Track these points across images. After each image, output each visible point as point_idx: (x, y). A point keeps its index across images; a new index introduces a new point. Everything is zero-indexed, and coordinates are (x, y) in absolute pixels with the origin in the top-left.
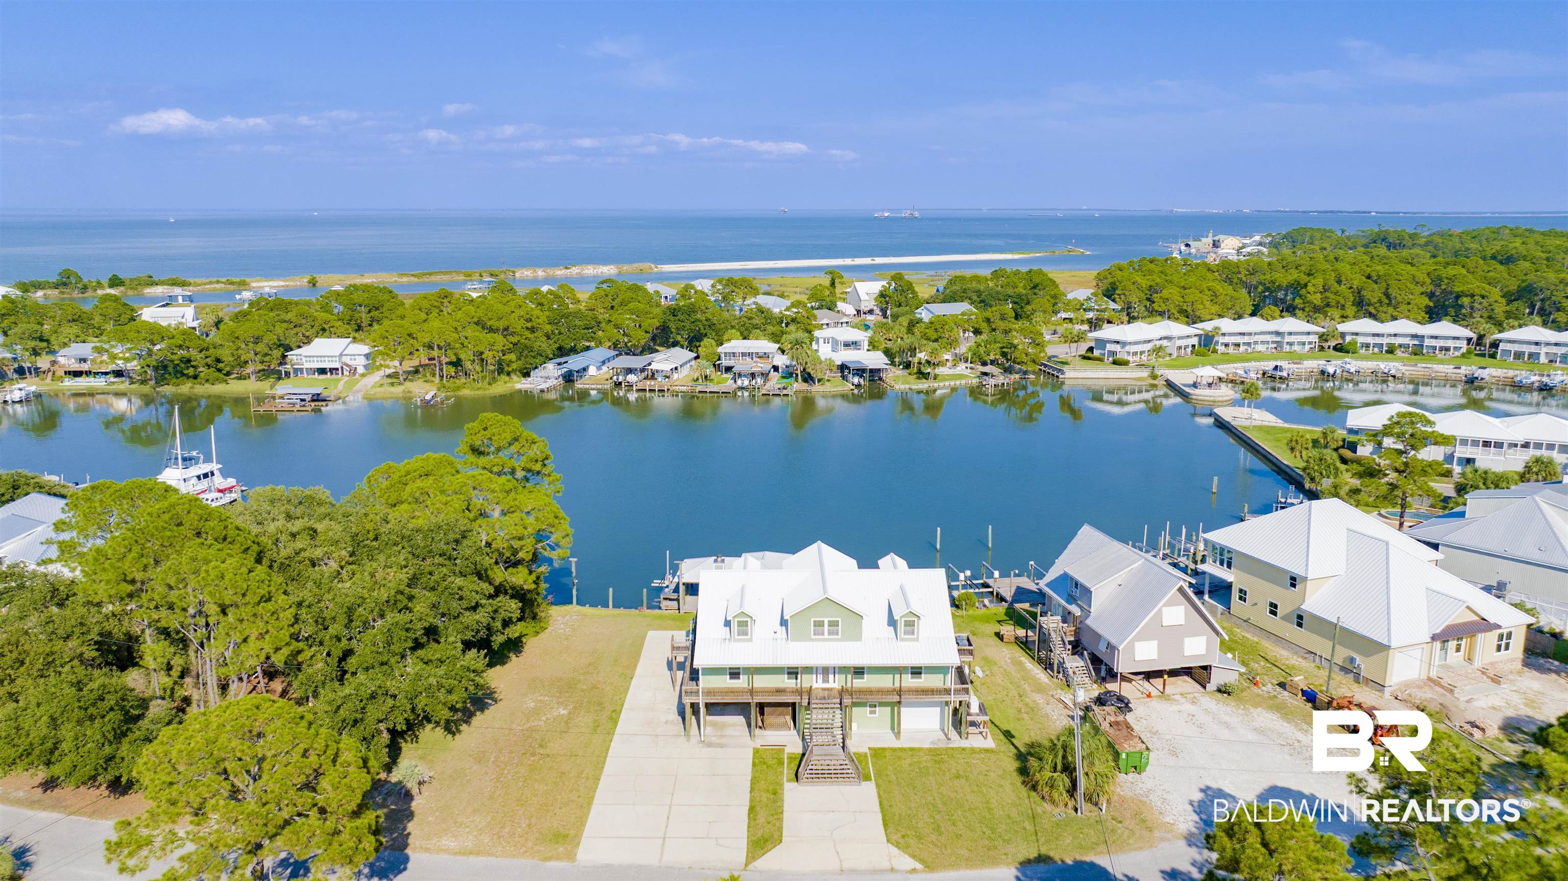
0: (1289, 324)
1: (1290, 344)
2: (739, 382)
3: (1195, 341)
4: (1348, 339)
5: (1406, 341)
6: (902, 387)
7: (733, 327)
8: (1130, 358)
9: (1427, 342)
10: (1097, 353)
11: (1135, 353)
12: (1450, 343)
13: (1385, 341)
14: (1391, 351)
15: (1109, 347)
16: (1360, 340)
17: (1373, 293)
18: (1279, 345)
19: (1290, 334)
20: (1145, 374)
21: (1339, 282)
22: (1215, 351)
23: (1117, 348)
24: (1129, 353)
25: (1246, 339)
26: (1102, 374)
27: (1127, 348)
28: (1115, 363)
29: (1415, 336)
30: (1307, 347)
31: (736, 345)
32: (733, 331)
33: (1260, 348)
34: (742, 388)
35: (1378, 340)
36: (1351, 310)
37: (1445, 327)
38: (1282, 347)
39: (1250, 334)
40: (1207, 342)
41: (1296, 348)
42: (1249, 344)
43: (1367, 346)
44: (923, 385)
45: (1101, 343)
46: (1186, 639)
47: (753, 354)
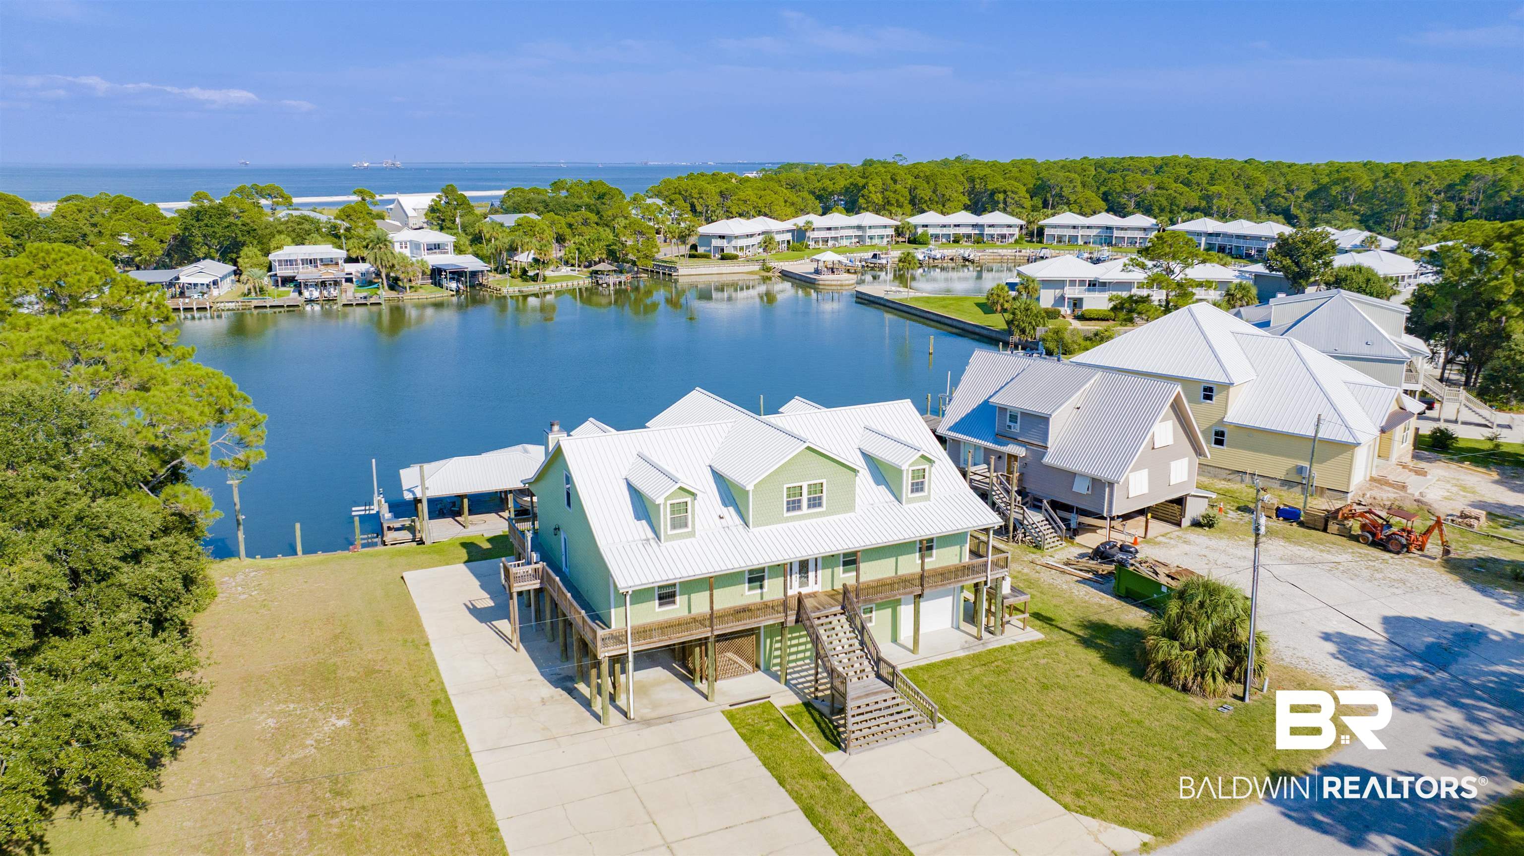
0: (867, 218)
1: (871, 238)
2: (306, 294)
3: (789, 236)
4: (920, 231)
5: (969, 231)
6: (511, 290)
7: (280, 232)
8: (739, 253)
9: (988, 231)
10: (701, 250)
11: (741, 248)
12: (1005, 231)
13: (952, 231)
14: (956, 241)
15: (716, 242)
16: (931, 231)
17: (924, 192)
18: (861, 239)
19: (870, 227)
20: (756, 267)
21: (895, 182)
22: (807, 247)
23: (723, 243)
24: (735, 248)
25: (833, 234)
26: (715, 270)
27: (734, 243)
28: (723, 258)
29: (974, 226)
30: (885, 240)
31: (290, 251)
32: (283, 236)
33: (845, 242)
34: (310, 301)
35: (945, 231)
36: (908, 208)
37: (996, 217)
38: (864, 241)
39: (836, 229)
40: (800, 235)
41: (876, 241)
42: (835, 239)
43: (937, 237)
44: (532, 287)
45: (706, 239)
46: (1173, 464)
47: (315, 260)
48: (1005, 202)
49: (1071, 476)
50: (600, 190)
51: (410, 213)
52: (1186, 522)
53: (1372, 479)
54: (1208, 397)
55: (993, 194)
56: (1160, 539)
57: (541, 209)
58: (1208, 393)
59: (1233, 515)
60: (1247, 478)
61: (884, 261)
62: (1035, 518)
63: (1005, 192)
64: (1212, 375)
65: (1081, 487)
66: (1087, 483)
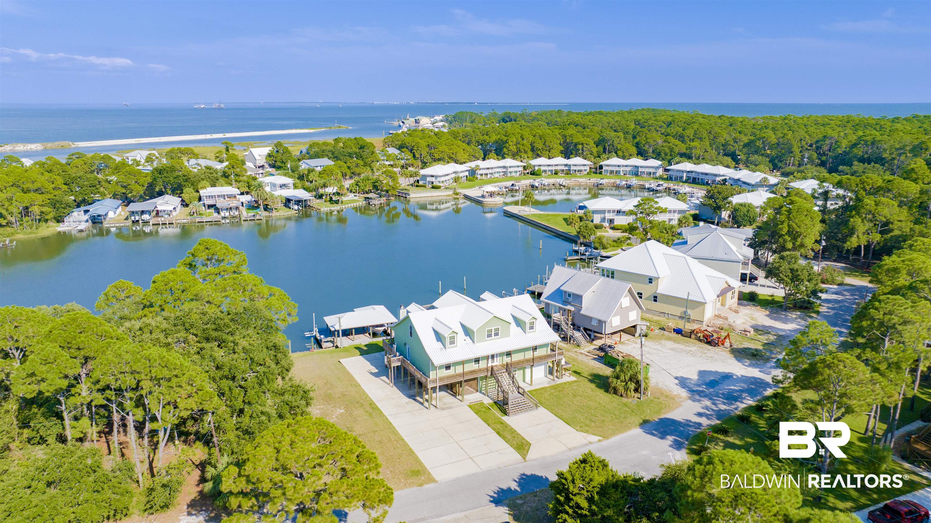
0: (509, 162)
1: (510, 172)
2: (222, 214)
3: (467, 173)
4: (536, 168)
5: (563, 168)
6: (326, 209)
7: (203, 179)
8: (441, 185)
9: (572, 168)
10: (421, 183)
11: (443, 182)
12: (582, 168)
13: (553, 168)
14: (556, 173)
15: (429, 179)
16: (543, 168)
17: (539, 145)
18: (505, 173)
19: (510, 167)
20: (451, 192)
21: (523, 139)
22: (477, 178)
23: (433, 179)
24: (439, 182)
25: (490, 171)
26: (429, 194)
27: (438, 179)
28: (433, 187)
29: (566, 165)
30: (518, 173)
31: (210, 190)
32: (205, 182)
33: (497, 175)
35: (550, 168)
36: (530, 154)
37: (576, 161)
38: (507, 174)
39: (492, 168)
40: (473, 172)
41: (513, 174)
42: (491, 174)
43: (545, 171)
45: (424, 177)
46: (630, 313)
47: (224, 195)
48: (583, 150)
49: (591, 318)
50: (361, 143)
51: (257, 157)
52: (637, 335)
53: (715, 315)
54: (650, 282)
55: (576, 145)
56: (626, 342)
57: (330, 155)
58: (651, 281)
59: (657, 331)
60: (666, 315)
61: (517, 188)
62: (578, 335)
63: (582, 144)
64: (652, 274)
65: (594, 323)
66: (596, 321)
